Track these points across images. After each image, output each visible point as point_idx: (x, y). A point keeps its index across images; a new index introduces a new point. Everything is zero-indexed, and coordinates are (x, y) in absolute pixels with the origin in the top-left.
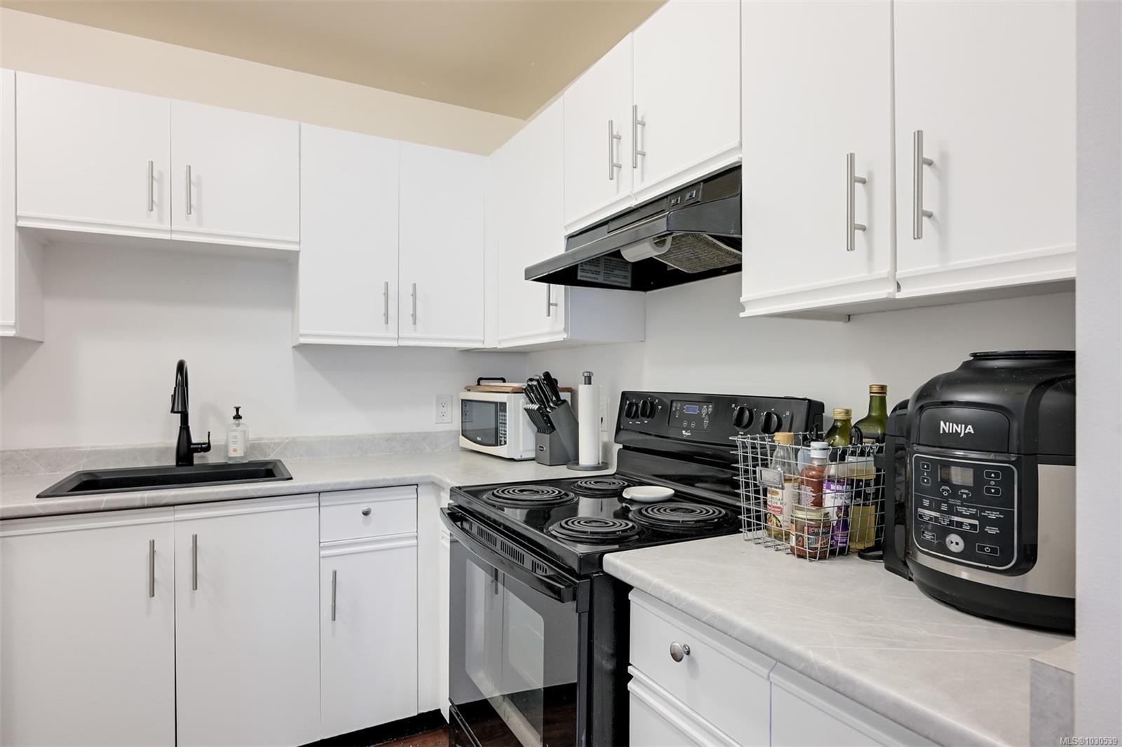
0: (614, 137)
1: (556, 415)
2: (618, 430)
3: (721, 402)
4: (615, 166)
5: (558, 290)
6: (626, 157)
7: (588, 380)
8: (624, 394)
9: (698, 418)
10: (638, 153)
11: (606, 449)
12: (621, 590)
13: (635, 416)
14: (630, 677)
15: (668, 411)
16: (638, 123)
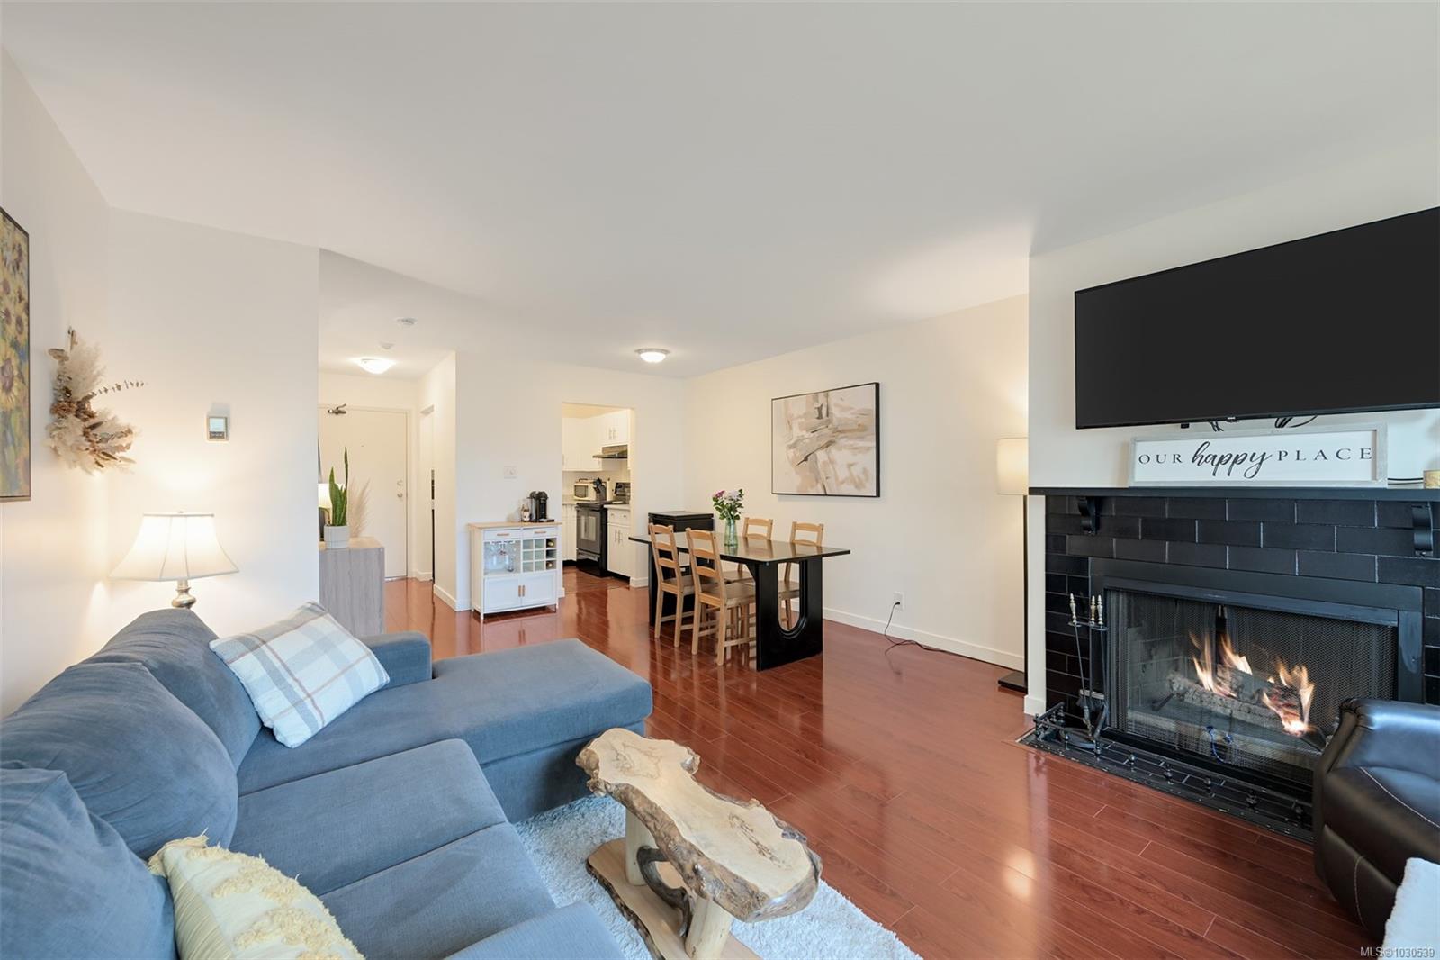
7: (609, 480)
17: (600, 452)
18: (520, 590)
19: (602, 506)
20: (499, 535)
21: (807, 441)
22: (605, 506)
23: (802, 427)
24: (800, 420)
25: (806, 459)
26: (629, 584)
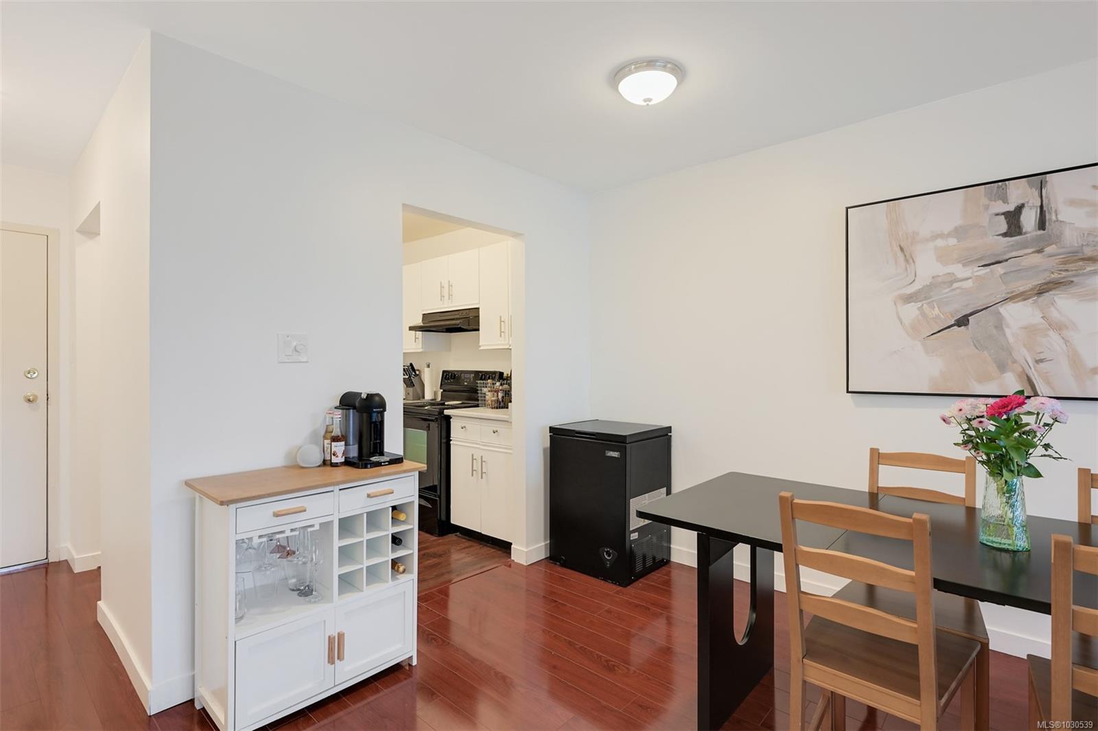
0: (442, 287)
1: (415, 380)
2: (441, 384)
3: (477, 373)
4: (442, 296)
5: (419, 334)
6: (446, 294)
7: (428, 366)
8: (444, 372)
9: (470, 378)
10: (450, 295)
11: (435, 393)
12: (448, 418)
13: (448, 379)
14: (451, 440)
15: (459, 377)
16: (450, 286)
17: (419, 321)
18: (331, 649)
19: (441, 412)
20: (276, 515)
21: (968, 284)
22: (447, 412)
23: (943, 257)
24: (940, 243)
25: (963, 322)
26: (510, 558)
